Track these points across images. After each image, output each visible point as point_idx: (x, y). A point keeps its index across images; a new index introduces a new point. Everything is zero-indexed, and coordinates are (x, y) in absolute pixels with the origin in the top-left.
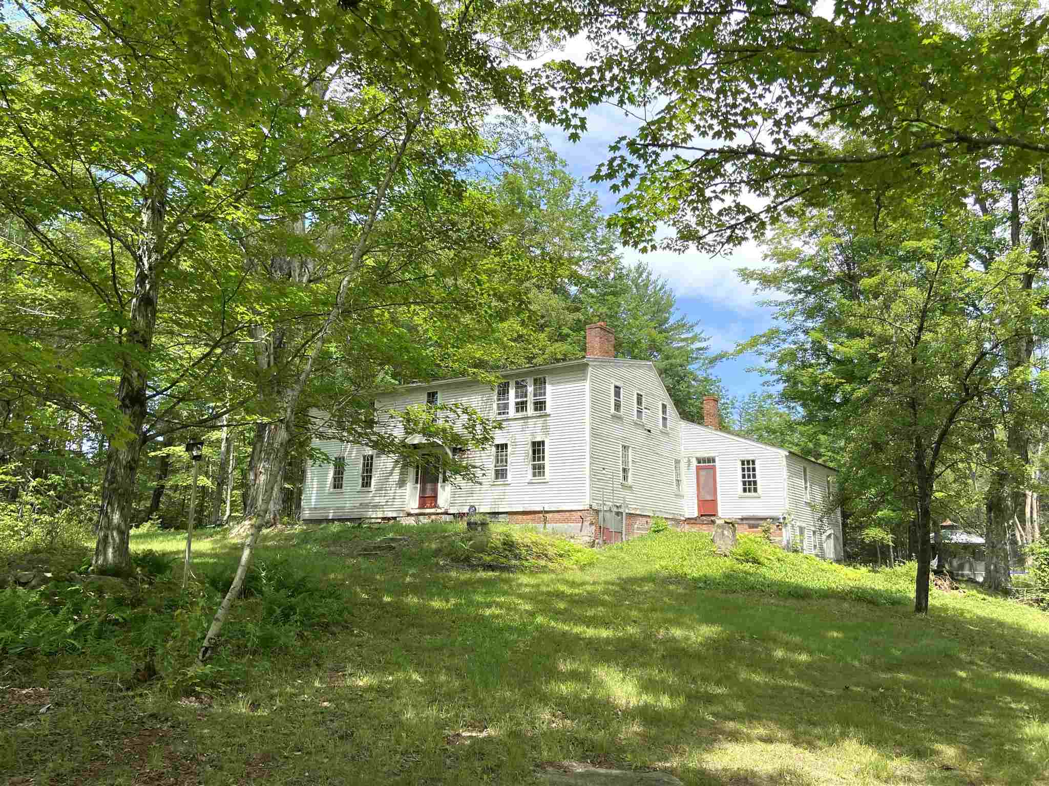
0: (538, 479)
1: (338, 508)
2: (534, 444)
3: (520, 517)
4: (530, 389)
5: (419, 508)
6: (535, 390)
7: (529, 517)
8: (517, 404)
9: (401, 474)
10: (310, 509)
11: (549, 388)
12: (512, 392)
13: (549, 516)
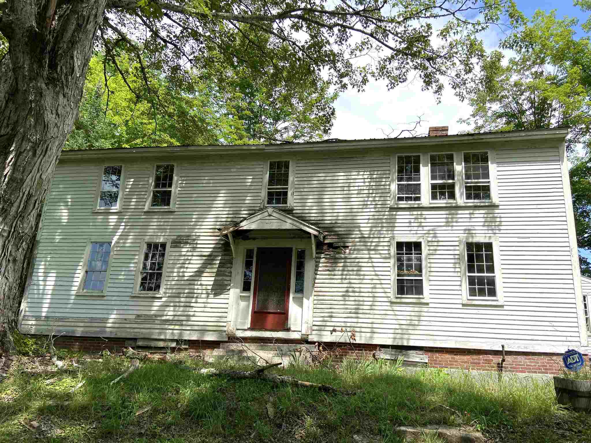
0: (478, 300)
1: (92, 320)
2: (470, 246)
3: (448, 357)
4: (459, 168)
5: (252, 329)
6: (467, 169)
7: (466, 358)
8: (434, 187)
9: (218, 274)
10: (38, 318)
11: (493, 168)
12: (425, 171)
13: (509, 359)
